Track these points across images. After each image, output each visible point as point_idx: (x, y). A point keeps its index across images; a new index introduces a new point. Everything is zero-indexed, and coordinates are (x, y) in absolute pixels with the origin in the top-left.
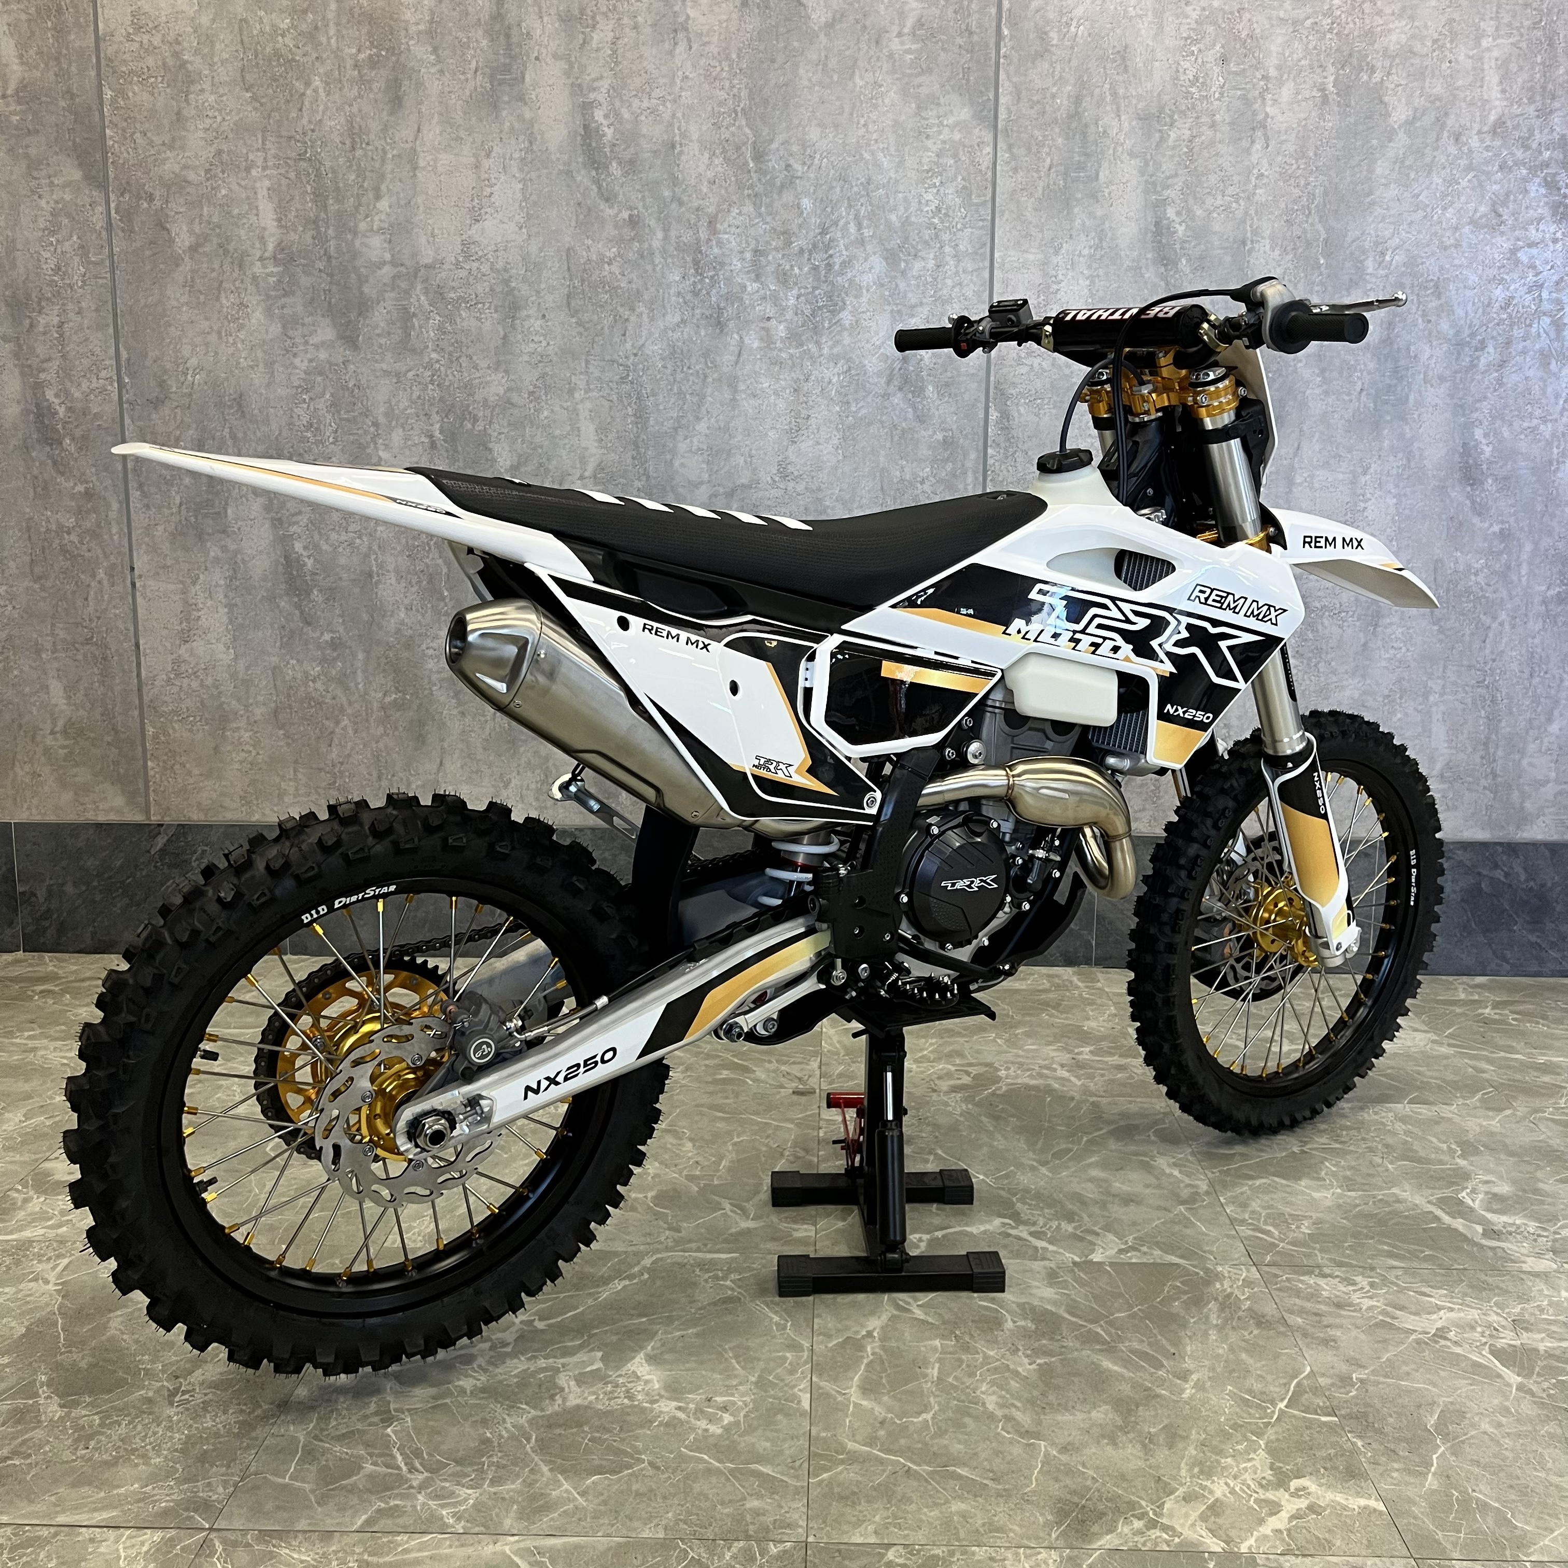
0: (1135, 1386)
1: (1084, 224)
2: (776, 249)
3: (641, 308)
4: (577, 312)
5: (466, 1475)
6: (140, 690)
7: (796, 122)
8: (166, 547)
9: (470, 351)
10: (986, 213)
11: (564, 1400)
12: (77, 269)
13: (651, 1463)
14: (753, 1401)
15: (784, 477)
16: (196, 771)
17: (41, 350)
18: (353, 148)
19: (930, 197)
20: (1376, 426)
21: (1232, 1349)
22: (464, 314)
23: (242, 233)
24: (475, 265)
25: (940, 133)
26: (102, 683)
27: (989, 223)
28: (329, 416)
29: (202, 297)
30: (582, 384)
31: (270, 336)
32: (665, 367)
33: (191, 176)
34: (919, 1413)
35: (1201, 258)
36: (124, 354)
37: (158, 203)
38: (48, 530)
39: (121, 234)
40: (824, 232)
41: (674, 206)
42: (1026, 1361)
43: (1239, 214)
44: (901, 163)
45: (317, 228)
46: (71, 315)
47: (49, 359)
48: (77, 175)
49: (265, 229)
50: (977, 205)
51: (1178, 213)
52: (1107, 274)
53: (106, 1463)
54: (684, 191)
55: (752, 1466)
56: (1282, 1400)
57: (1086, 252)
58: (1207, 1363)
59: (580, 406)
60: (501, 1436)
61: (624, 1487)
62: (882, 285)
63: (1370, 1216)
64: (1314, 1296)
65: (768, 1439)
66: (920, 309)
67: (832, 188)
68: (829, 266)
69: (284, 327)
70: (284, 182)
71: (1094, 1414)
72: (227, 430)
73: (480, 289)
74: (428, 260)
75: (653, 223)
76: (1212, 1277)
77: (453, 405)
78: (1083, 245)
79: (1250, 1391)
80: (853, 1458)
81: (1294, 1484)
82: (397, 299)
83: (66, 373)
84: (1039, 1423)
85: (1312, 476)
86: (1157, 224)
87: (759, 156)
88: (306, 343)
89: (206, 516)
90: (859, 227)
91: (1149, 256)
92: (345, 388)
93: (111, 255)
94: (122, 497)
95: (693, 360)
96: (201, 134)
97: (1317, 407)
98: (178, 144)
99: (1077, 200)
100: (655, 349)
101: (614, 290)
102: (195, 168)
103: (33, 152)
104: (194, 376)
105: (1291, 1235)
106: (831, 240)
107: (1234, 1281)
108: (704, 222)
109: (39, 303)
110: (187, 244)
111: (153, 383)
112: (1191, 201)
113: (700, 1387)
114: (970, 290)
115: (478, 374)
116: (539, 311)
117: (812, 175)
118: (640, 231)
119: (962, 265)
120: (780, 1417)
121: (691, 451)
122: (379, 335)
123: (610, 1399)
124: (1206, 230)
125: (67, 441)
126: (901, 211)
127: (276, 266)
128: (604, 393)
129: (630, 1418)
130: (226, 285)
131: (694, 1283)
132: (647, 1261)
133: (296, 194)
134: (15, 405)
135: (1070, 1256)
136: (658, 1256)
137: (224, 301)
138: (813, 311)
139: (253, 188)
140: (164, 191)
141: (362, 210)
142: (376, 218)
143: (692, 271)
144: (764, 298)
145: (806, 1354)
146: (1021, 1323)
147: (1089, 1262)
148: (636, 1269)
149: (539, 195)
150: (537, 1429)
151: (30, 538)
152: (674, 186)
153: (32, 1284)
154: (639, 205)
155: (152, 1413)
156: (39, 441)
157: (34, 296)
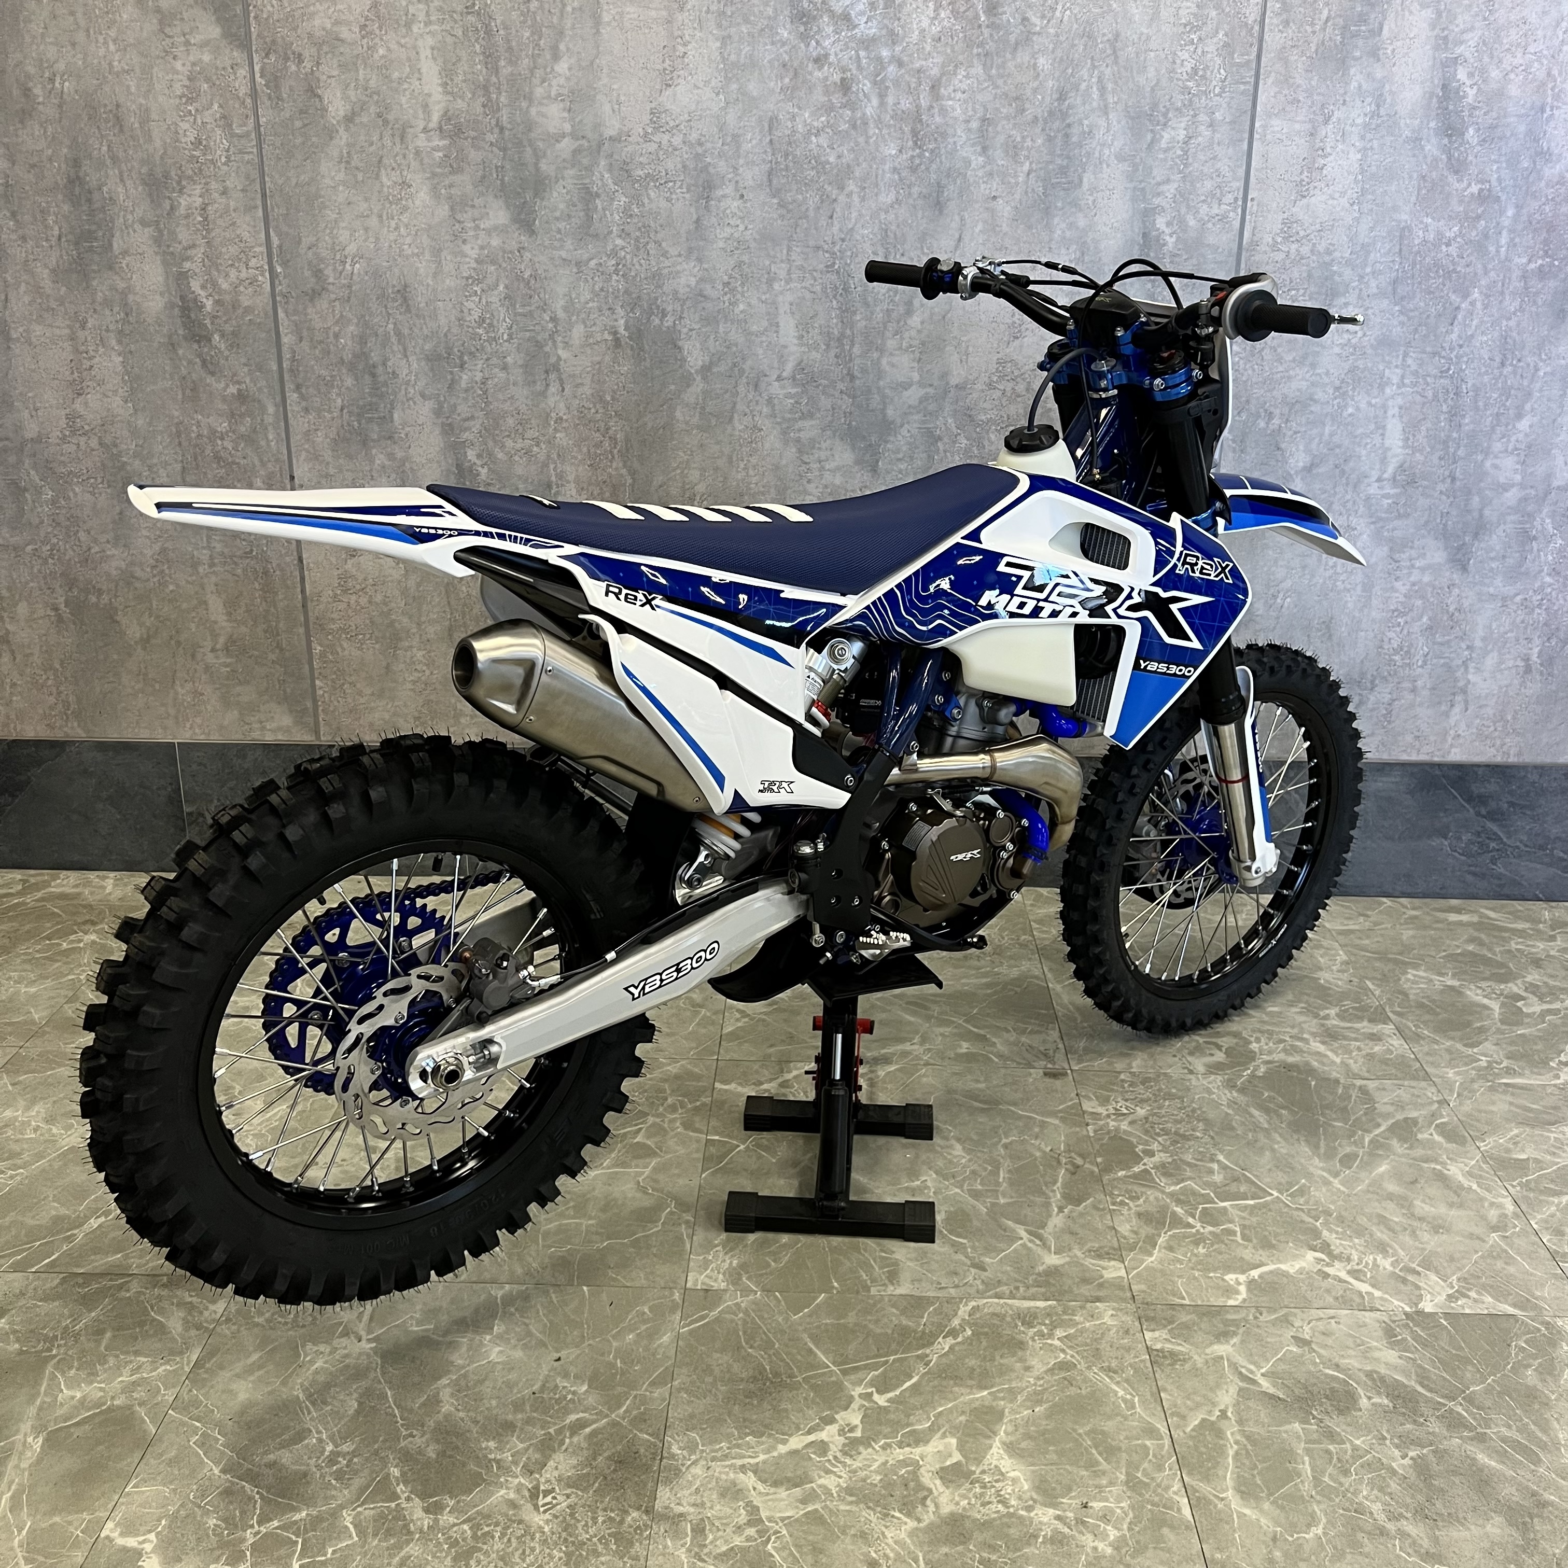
1: (1360, 87)
2: (1007, 118)
3: (851, 186)
4: (779, 191)
6: (304, 606)
8: (328, 455)
9: (660, 236)
10: (1249, 74)
11: (937, 1506)
12: (220, 143)
14: (1132, 1507)
15: (1003, 377)
16: (368, 691)
17: (184, 235)
19: (1184, 55)
22: (652, 194)
23: (404, 100)
24: (666, 137)
26: (264, 599)
27: (1251, 88)
28: (503, 311)
29: (360, 177)
30: (782, 274)
31: (436, 220)
33: (345, 33)
34: (1308, 1527)
35: (1492, 127)
36: (275, 241)
37: (307, 65)
38: (199, 436)
39: (268, 103)
40: (1062, 97)
41: (892, 69)
42: (1397, 1453)
43: (1541, 75)
44: (1155, 17)
45: (488, 93)
46: (215, 195)
47: (194, 246)
48: (215, 32)
49: (429, 95)
50: (1239, 65)
51: (1471, 75)
52: (1382, 146)
54: (903, 50)
57: (1359, 121)
59: (780, 299)
60: (886, 1556)
62: (1124, 159)
65: (1163, 1563)
66: (1164, 188)
67: (1073, 46)
68: (1067, 136)
69: (452, 209)
70: (449, 40)
72: (391, 326)
73: (670, 164)
74: (610, 132)
75: (867, 86)
76: (1555, 1334)
77: (639, 298)
78: (1358, 113)
82: (577, 178)
83: (212, 261)
84: (1436, 1540)
86: (1444, 87)
87: (992, 8)
88: (477, 227)
89: (370, 420)
90: (1102, 90)
91: (1432, 124)
92: (519, 278)
93: (258, 126)
94: (278, 399)
95: (908, 246)
99: (1355, 59)
100: (867, 233)
101: (820, 165)
102: (348, 24)
103: (164, 4)
104: (353, 265)
106: (1070, 107)
108: (925, 87)
110: (342, 113)
111: (307, 273)
112: (1486, 59)
113: (1070, 1489)
114: (1224, 166)
115: (667, 263)
116: (737, 190)
117: (1052, 31)
118: (853, 97)
119: (1218, 136)
120: (1165, 1531)
121: (900, 348)
122: (557, 219)
123: (984, 1505)
124: (1500, 94)
125: (216, 337)
126: (1151, 73)
127: (442, 138)
128: (807, 284)
129: (1012, 1531)
130: (385, 161)
131: (1022, 1343)
132: (964, 1311)
133: (463, 54)
134: (158, 297)
135: (1400, 1305)
136: (973, 1303)
137: (384, 179)
138: (1045, 189)
139: (415, 47)
140: (314, 50)
141: (539, 73)
142: (554, 83)
143: (910, 143)
144: (991, 174)
145: (1167, 1442)
146: (1376, 1400)
147: (1420, 1313)
148: (956, 1322)
149: (739, 55)
150: (921, 1544)
151: (180, 444)
152: (894, 43)
153: (344, 1341)
154: (853, 67)
155: (520, 1522)
156: (185, 338)
157: (173, 173)
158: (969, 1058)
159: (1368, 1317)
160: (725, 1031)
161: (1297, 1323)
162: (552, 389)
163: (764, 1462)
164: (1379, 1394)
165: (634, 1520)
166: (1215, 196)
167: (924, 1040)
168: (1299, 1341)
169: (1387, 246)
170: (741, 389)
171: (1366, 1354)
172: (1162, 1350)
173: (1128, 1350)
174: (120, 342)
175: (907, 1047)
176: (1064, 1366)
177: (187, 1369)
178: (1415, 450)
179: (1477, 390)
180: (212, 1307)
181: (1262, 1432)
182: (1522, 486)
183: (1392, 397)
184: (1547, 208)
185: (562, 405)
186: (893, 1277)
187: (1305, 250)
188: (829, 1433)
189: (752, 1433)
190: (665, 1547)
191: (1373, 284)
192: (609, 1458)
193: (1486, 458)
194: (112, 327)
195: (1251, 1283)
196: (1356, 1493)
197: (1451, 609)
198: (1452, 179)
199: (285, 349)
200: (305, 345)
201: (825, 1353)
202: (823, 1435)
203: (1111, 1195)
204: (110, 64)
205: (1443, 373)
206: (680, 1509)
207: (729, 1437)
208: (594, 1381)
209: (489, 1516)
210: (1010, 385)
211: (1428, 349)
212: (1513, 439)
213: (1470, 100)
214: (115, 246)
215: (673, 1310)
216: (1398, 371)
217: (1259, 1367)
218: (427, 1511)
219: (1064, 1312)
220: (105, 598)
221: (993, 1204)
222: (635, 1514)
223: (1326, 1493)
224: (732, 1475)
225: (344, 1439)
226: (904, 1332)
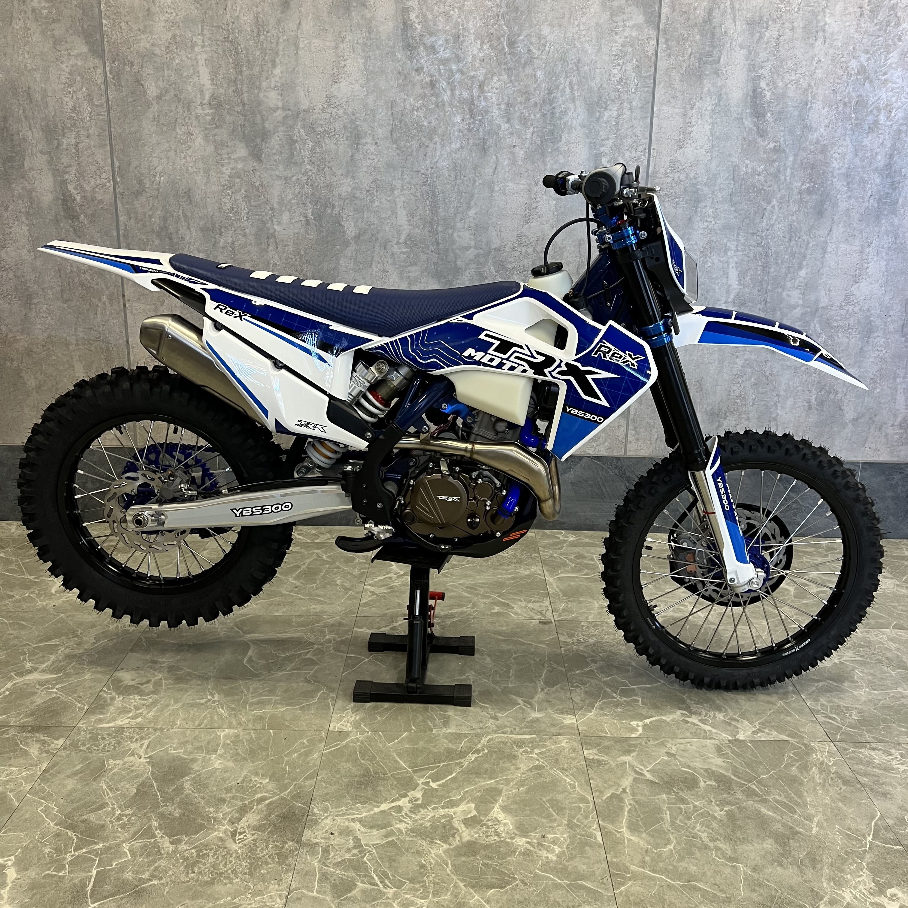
0: (784, 825)
1: (709, 90)
2: (521, 103)
3: (437, 139)
4: (396, 141)
5: (417, 890)
7: (535, 22)
9: (332, 164)
10: (650, 82)
11: (461, 837)
12: (86, 109)
13: (522, 881)
14: (570, 837)
15: (520, 244)
17: (65, 160)
18: (259, 35)
19: (615, 71)
20: (878, 218)
21: (833, 801)
22: (327, 141)
23: (190, 88)
24: (334, 110)
25: (624, 31)
27: (651, 89)
28: (243, 204)
29: (165, 129)
30: (399, 186)
31: (207, 154)
32: (450, 176)
33: (157, 51)
34: (666, 845)
35: (780, 113)
36: (117, 164)
37: (136, 67)
38: (72, 272)
39: (113, 88)
40: (550, 92)
41: (457, 76)
42: (718, 808)
43: (805, 85)
44: (599, 50)
45: (236, 85)
46: (83, 138)
47: (70, 166)
48: (85, 49)
49: (204, 85)
50: (645, 77)
51: (768, 85)
52: (722, 122)
53: (206, 883)
54: (464, 66)
55: (580, 882)
56: (869, 835)
57: (709, 108)
58: (820, 809)
59: (398, 200)
60: (430, 862)
61: (510, 897)
62: (584, 126)
63: (889, 707)
64: (870, 763)
65: (584, 864)
66: (606, 142)
67: (556, 65)
68: (553, 114)
69: (216, 148)
70: (215, 55)
71: (765, 845)
72: (181, 212)
73: (337, 125)
74: (303, 107)
75: (444, 84)
76: (809, 750)
77: (320, 198)
78: (708, 104)
79: (849, 829)
80: (635, 877)
81: (889, 891)
82: (285, 132)
83: (80, 174)
84: (735, 851)
85: (837, 248)
86: (754, 91)
87: (512, 44)
88: (230, 158)
90: (572, 89)
91: (748, 111)
92: (253, 186)
93: (107, 100)
95: (468, 172)
96: (163, 24)
97: (843, 205)
98: (148, 30)
99: (707, 75)
100: (444, 164)
101: (419, 127)
102: (159, 46)
103: (57, 33)
104: (160, 178)
105: (848, 720)
106: (554, 98)
107: (822, 752)
108: (476, 86)
109: (63, 131)
110: (155, 94)
111: (134, 182)
112: (776, 77)
113: (536, 829)
114: (638, 131)
115: (335, 179)
116: (373, 139)
117: (544, 57)
118: (437, 90)
119: (634, 115)
120: (587, 848)
121: (464, 228)
122: (275, 154)
123: (487, 837)
124: (784, 95)
125: (82, 217)
126: (598, 80)
127: (211, 109)
128: (412, 191)
129: (501, 849)
130: (179, 121)
131: (515, 756)
132: (484, 741)
133: (223, 63)
134: (49, 194)
135: (726, 736)
136: (490, 737)
137: (178, 131)
138: (542, 142)
139: (196, 59)
140: (140, 60)
141: (264, 74)
142: (273, 80)
143: (468, 116)
144: (512, 134)
145: (592, 805)
146: (709, 783)
147: (737, 740)
148: (479, 746)
149: (374, 67)
150: (450, 857)
151: (60, 276)
152: (459, 62)
153: (132, 758)
154: (437, 74)
155: (225, 848)
156: (65, 217)
157: (59, 125)
158: (498, 614)
159: (708, 742)
160: (362, 602)
161: (669, 745)
162: (271, 248)
163: (366, 817)
164: (711, 780)
165: (290, 846)
166: (633, 147)
167: (474, 605)
168: (669, 754)
169: (727, 175)
170: (377, 249)
171: (705, 759)
172: (593, 759)
173: (574, 759)
174: (27, 219)
175: (464, 609)
176: (537, 767)
177: (39, 774)
178: (745, 286)
179: (777, 253)
180: (56, 742)
181: (645, 799)
182: (803, 306)
183: (732, 257)
184: (811, 156)
185: (276, 256)
186: (446, 724)
187: (683, 177)
188: (403, 802)
189: (360, 802)
190: (306, 859)
191: (720, 195)
192: (278, 816)
193: (783, 291)
194: (23, 210)
195: (645, 726)
196: (694, 828)
197: (767, 374)
198: (759, 140)
199: (121, 224)
200: (132, 221)
201: (404, 762)
202: (400, 803)
203: (572, 682)
204: (26, 66)
205: (758, 245)
206: (317, 841)
207: (346, 805)
208: (273, 777)
209: (206, 846)
210: (524, 249)
211: (751, 231)
212: (797, 280)
213: (768, 98)
214: (26, 165)
215: (320, 741)
216: (735, 243)
217: (646, 767)
218: (172, 843)
219: (540, 741)
220: (15, 364)
221: (505, 687)
222: (290, 843)
223: (677, 828)
224: (347, 824)
225: (127, 807)
226: (450, 751)
